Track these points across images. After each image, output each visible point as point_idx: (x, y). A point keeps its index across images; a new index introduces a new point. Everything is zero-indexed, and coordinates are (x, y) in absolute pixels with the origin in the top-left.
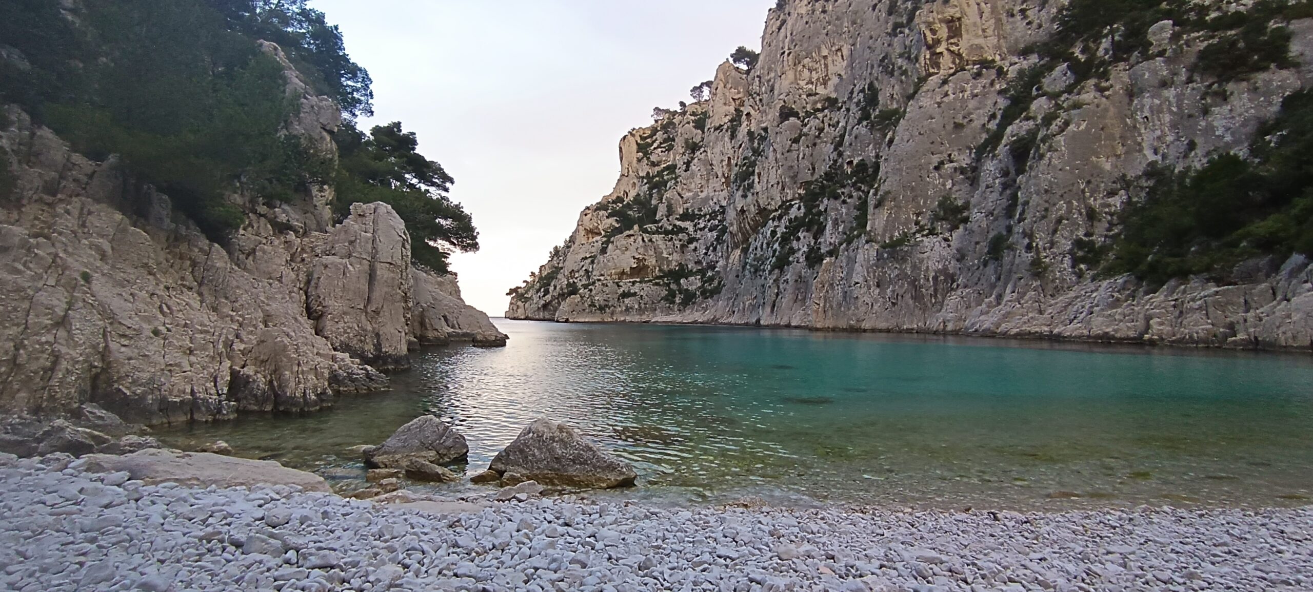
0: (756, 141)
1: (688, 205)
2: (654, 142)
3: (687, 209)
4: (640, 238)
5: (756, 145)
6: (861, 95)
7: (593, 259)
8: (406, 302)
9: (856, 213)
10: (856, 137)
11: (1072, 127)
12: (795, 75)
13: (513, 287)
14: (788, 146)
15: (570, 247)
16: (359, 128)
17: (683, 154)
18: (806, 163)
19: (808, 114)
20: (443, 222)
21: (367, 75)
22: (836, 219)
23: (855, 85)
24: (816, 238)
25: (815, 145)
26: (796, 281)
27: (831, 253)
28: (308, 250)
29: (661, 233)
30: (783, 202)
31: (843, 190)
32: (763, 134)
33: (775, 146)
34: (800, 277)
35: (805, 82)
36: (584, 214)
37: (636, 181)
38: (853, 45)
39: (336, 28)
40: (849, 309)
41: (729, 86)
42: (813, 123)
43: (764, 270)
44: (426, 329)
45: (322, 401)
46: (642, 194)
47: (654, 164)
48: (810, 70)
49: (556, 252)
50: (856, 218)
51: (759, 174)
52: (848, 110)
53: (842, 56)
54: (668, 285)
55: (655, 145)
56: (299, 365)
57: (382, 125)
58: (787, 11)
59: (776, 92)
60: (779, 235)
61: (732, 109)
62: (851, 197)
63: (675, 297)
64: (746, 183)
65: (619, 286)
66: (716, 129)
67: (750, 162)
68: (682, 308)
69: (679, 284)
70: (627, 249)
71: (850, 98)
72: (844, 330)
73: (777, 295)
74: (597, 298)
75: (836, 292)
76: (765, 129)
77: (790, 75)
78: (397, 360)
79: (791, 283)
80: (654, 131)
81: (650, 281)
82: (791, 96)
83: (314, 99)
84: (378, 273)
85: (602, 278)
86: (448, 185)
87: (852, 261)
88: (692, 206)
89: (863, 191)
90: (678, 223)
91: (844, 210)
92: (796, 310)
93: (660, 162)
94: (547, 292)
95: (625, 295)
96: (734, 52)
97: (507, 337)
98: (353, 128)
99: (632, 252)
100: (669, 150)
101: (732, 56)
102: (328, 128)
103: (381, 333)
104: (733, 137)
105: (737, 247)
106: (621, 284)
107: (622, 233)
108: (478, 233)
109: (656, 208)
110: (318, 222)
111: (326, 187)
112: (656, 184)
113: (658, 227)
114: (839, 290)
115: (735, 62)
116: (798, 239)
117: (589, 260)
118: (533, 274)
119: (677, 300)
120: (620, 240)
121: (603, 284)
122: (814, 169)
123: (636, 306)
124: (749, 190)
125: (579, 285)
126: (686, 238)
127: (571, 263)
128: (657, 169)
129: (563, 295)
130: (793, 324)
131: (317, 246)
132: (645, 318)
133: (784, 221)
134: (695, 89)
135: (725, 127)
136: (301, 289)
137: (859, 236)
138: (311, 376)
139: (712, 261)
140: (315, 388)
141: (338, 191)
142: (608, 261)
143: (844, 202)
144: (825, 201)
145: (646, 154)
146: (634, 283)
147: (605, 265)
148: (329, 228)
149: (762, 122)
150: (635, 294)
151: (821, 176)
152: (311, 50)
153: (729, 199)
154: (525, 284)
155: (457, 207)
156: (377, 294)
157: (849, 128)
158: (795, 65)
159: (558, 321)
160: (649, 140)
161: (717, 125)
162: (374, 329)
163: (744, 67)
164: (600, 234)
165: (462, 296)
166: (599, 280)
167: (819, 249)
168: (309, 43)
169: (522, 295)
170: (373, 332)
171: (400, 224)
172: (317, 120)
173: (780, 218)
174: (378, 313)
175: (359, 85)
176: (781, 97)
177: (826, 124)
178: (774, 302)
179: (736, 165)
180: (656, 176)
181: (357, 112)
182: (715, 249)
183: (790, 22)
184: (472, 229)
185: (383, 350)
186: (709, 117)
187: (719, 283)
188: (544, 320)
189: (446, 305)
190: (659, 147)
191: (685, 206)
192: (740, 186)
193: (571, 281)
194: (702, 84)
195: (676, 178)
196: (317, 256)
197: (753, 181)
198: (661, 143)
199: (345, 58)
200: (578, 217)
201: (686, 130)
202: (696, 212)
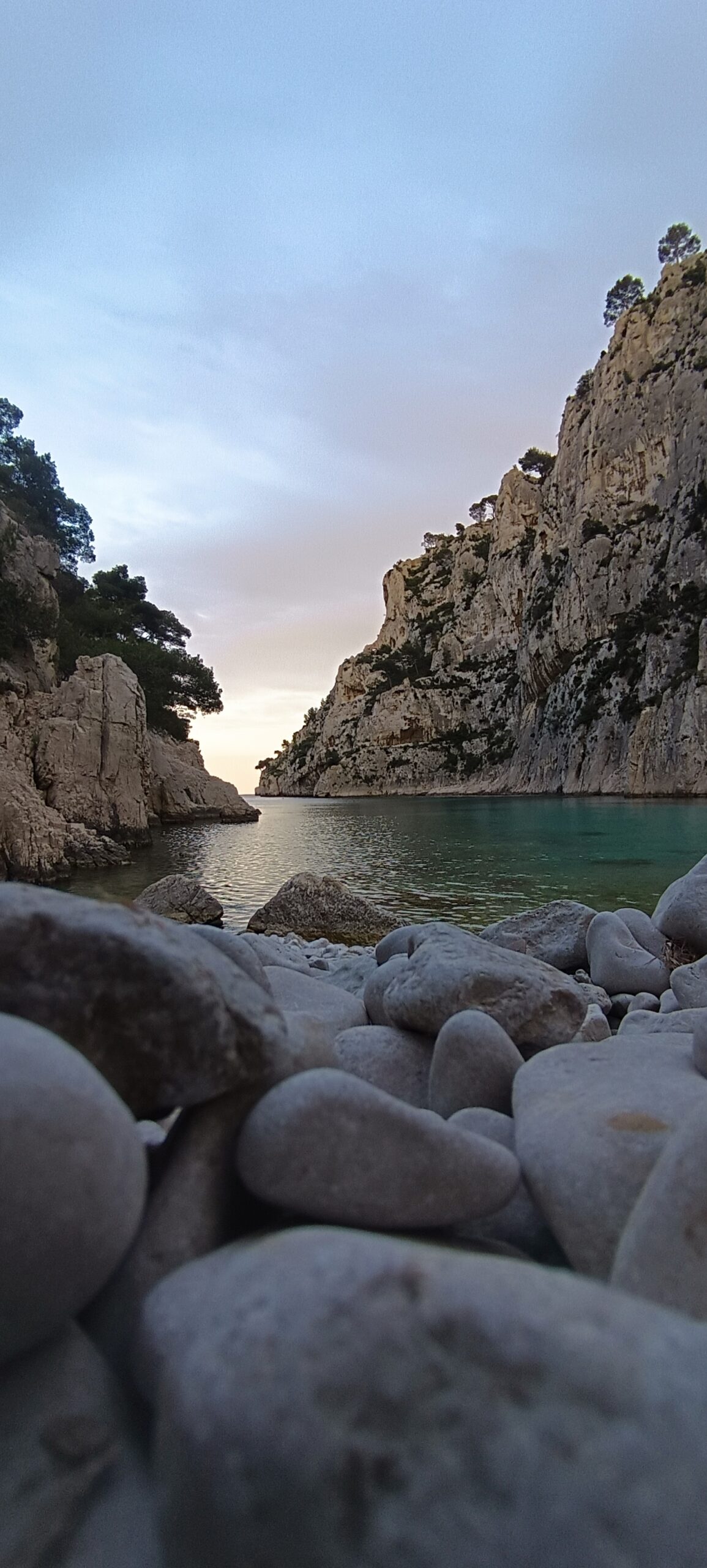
0: (553, 567)
1: (470, 651)
2: (426, 576)
3: (469, 656)
4: (411, 695)
5: (553, 571)
6: (690, 499)
7: (356, 722)
8: (143, 768)
9: (684, 650)
10: (683, 554)
12: (603, 480)
13: (263, 759)
14: (594, 571)
15: (328, 709)
16: (80, 574)
17: (462, 589)
18: (619, 591)
19: (620, 529)
20: (181, 679)
21: (86, 513)
22: (658, 659)
23: (681, 488)
24: (631, 684)
25: (629, 567)
26: (607, 738)
27: (651, 702)
28: (33, 712)
29: (437, 687)
30: (589, 641)
31: (666, 622)
32: (563, 557)
33: (578, 571)
34: (612, 733)
35: (615, 488)
36: (343, 668)
37: (404, 625)
38: (678, 435)
39: (48, 457)
40: (675, 770)
41: (517, 500)
42: (627, 539)
43: (566, 727)
44: (167, 804)
45: (58, 871)
46: (412, 641)
47: (426, 604)
48: (622, 473)
49: (312, 716)
50: (684, 656)
51: (558, 609)
52: (672, 520)
53: (664, 451)
54: (448, 749)
55: (427, 580)
56: (31, 831)
57: (105, 571)
58: (590, 399)
59: (578, 504)
60: (584, 683)
61: (522, 529)
62: (676, 630)
63: (456, 763)
64: (541, 620)
65: (387, 753)
66: (502, 555)
67: (547, 594)
68: (465, 776)
69: (461, 748)
70: (396, 708)
71: (675, 505)
72: (668, 796)
73: (584, 756)
74: (362, 768)
75: (658, 750)
76: (565, 552)
77: (596, 480)
78: (137, 834)
79: (600, 741)
80: (425, 562)
81: (426, 745)
82: (597, 507)
83: (28, 540)
84: (111, 734)
85: (367, 744)
86: (184, 638)
87: (678, 710)
88: (474, 653)
89: (693, 622)
90: (458, 674)
91: (668, 648)
92: (608, 774)
93: (434, 600)
94: (302, 764)
95: (396, 763)
96: (523, 456)
97: (258, 812)
98: (72, 577)
99: (402, 711)
100: (444, 585)
101: (520, 462)
102: (46, 572)
103: (118, 803)
104: (524, 563)
105: (532, 700)
106: (391, 750)
107: (389, 689)
108: (221, 691)
109: (430, 656)
110: (41, 682)
111: (47, 641)
112: (430, 627)
113: (433, 680)
114: (662, 747)
115: (524, 469)
116: (610, 686)
117: (351, 724)
118: (285, 743)
119: (459, 767)
120: (388, 698)
121: (369, 752)
122: (628, 597)
123: (410, 776)
124: (545, 629)
125: (340, 753)
126: (468, 691)
127: (330, 727)
128: (430, 609)
129: (322, 765)
130: (604, 791)
131: (41, 707)
132: (420, 790)
133: (591, 666)
134: (475, 507)
135: (514, 552)
136: (27, 755)
137: (688, 678)
138: (45, 844)
139: (500, 719)
140: (50, 857)
141: (61, 646)
142: (375, 723)
143: (668, 637)
144: (644, 637)
145: (417, 593)
146: (406, 749)
147: (371, 728)
148: (54, 688)
149: (560, 542)
150: (408, 762)
151: (637, 606)
152: (22, 486)
153: (521, 641)
154: (276, 756)
155: (196, 660)
156: (112, 759)
157: (673, 543)
158: (601, 467)
159: (317, 797)
160: (419, 575)
161: (504, 550)
162: (109, 799)
163: (536, 475)
164: (362, 692)
165: (206, 767)
166: (364, 747)
167: (637, 697)
168: (18, 479)
169: (274, 768)
170: (109, 802)
171: (132, 679)
172: (34, 564)
173: (585, 661)
174: (114, 781)
175: (77, 525)
176: (585, 509)
177: (644, 540)
178: (580, 764)
179: (529, 598)
180: (429, 618)
181: (78, 558)
182: (504, 704)
183: (595, 412)
184: (214, 686)
185: (121, 823)
186: (493, 542)
187: (511, 744)
188: (301, 796)
189: (188, 777)
190: (432, 582)
191: (467, 653)
192: (533, 625)
193: (331, 749)
194: (484, 500)
195: (454, 619)
196: (43, 718)
197: (551, 617)
198: (434, 577)
199: (60, 494)
200: (336, 673)
201: (466, 560)
202: (480, 659)
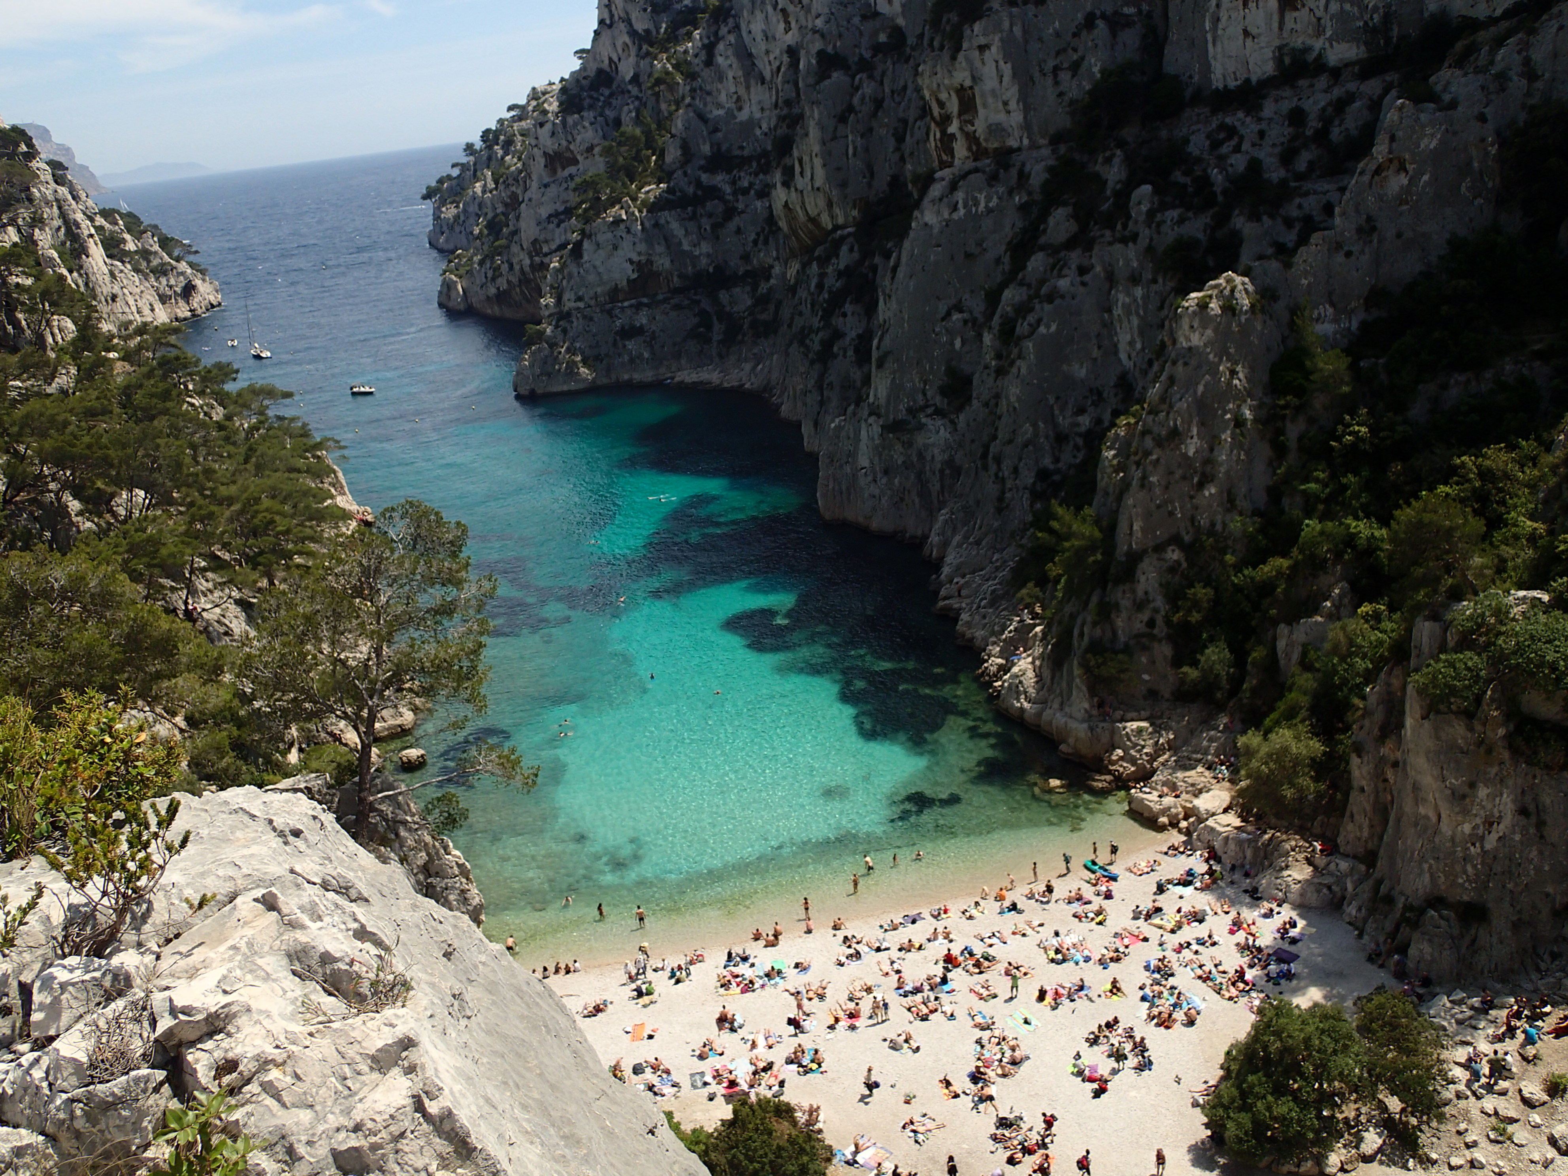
1: (719, 136)
3: (718, 147)
4: (636, 225)
7: (560, 266)
11: (1042, 329)
14: (831, 129)
18: (860, 165)
19: (862, 63)
24: (868, 315)
25: (870, 130)
29: (674, 205)
30: (832, 226)
33: (814, 124)
37: (628, 39)
42: (868, 88)
54: (698, 304)
63: (710, 328)
64: (786, 160)
65: (612, 317)
68: (721, 354)
69: (716, 302)
70: (616, 247)
73: (821, 404)
79: (836, 390)
81: (665, 300)
82: (833, 22)
85: (581, 304)
87: (858, 434)
88: (724, 140)
90: (704, 177)
95: (626, 333)
99: (626, 251)
105: (794, 257)
106: (616, 312)
107: (603, 212)
113: (668, 191)
116: (845, 315)
119: (716, 334)
120: (602, 231)
121: (584, 317)
122: (872, 174)
123: (647, 353)
124: (790, 177)
128: (664, 18)
132: (663, 372)
133: (832, 269)
142: (587, 272)
146: (637, 308)
147: (582, 279)
150: (642, 329)
164: (573, 161)
166: (576, 309)
173: (827, 259)
177: (887, 90)
178: (818, 415)
191: (714, 139)
192: (778, 164)
197: (794, 166)
202: (734, 152)
